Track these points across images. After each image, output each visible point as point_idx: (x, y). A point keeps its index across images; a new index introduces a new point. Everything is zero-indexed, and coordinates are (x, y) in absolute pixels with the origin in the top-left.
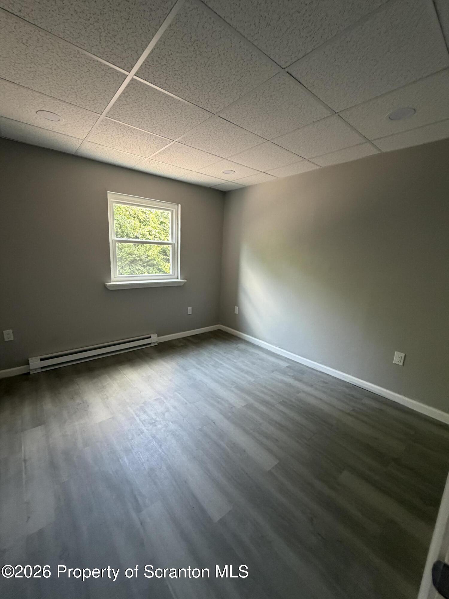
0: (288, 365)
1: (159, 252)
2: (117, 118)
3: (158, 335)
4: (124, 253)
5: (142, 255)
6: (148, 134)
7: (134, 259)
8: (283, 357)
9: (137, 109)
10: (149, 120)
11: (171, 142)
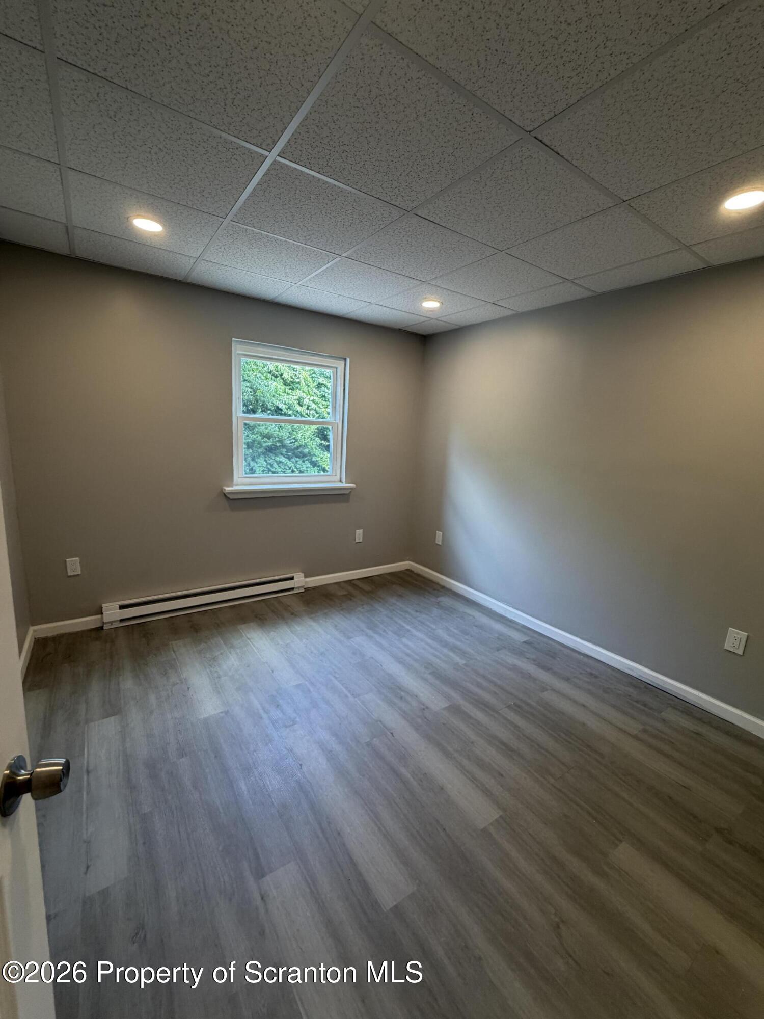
0: (525, 639)
1: (314, 434)
2: (250, 223)
3: (305, 574)
4: (257, 435)
5: (286, 438)
6: (298, 247)
7: (273, 445)
8: (517, 623)
9: (281, 208)
10: (301, 224)
11: (334, 257)
